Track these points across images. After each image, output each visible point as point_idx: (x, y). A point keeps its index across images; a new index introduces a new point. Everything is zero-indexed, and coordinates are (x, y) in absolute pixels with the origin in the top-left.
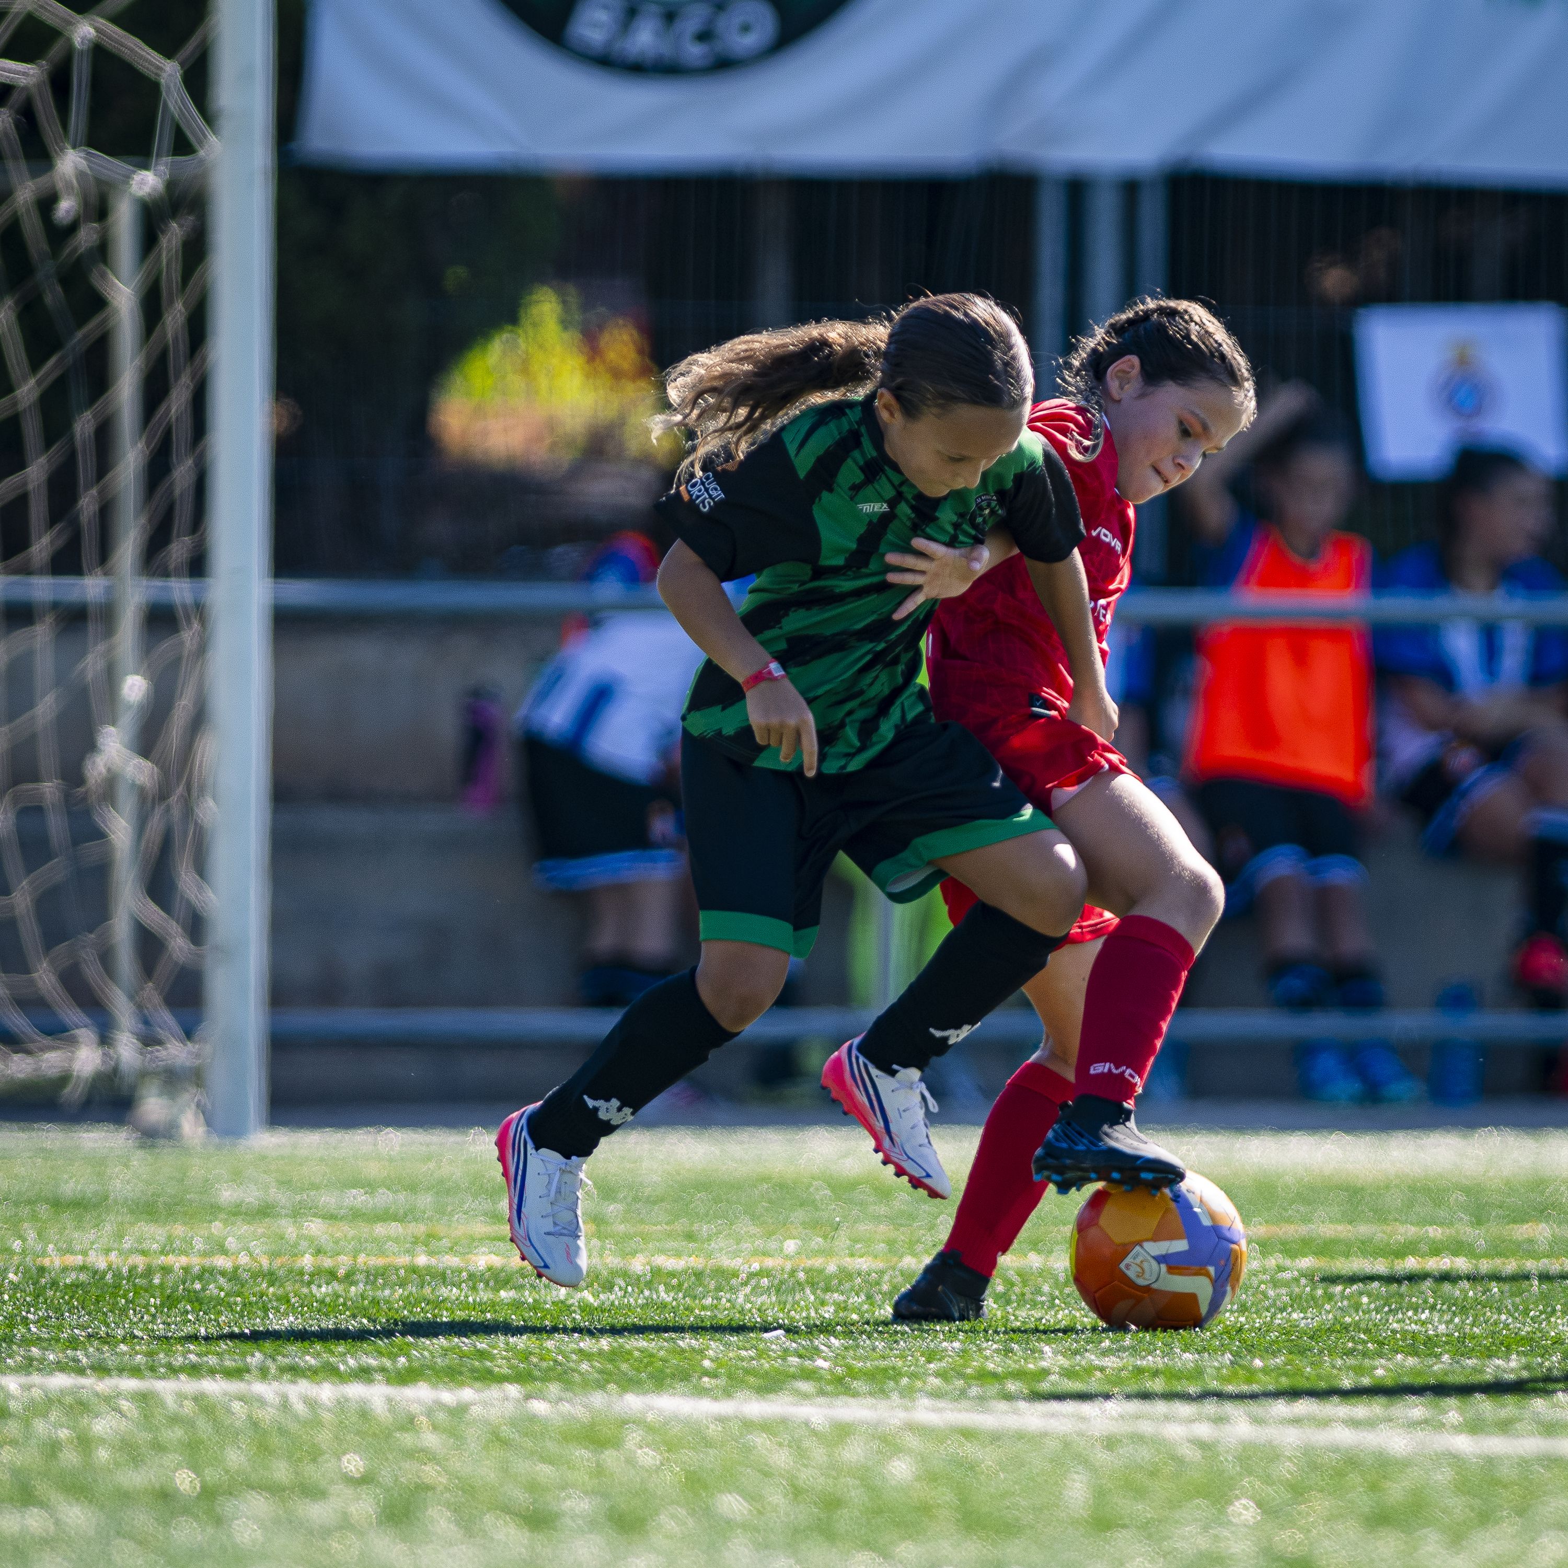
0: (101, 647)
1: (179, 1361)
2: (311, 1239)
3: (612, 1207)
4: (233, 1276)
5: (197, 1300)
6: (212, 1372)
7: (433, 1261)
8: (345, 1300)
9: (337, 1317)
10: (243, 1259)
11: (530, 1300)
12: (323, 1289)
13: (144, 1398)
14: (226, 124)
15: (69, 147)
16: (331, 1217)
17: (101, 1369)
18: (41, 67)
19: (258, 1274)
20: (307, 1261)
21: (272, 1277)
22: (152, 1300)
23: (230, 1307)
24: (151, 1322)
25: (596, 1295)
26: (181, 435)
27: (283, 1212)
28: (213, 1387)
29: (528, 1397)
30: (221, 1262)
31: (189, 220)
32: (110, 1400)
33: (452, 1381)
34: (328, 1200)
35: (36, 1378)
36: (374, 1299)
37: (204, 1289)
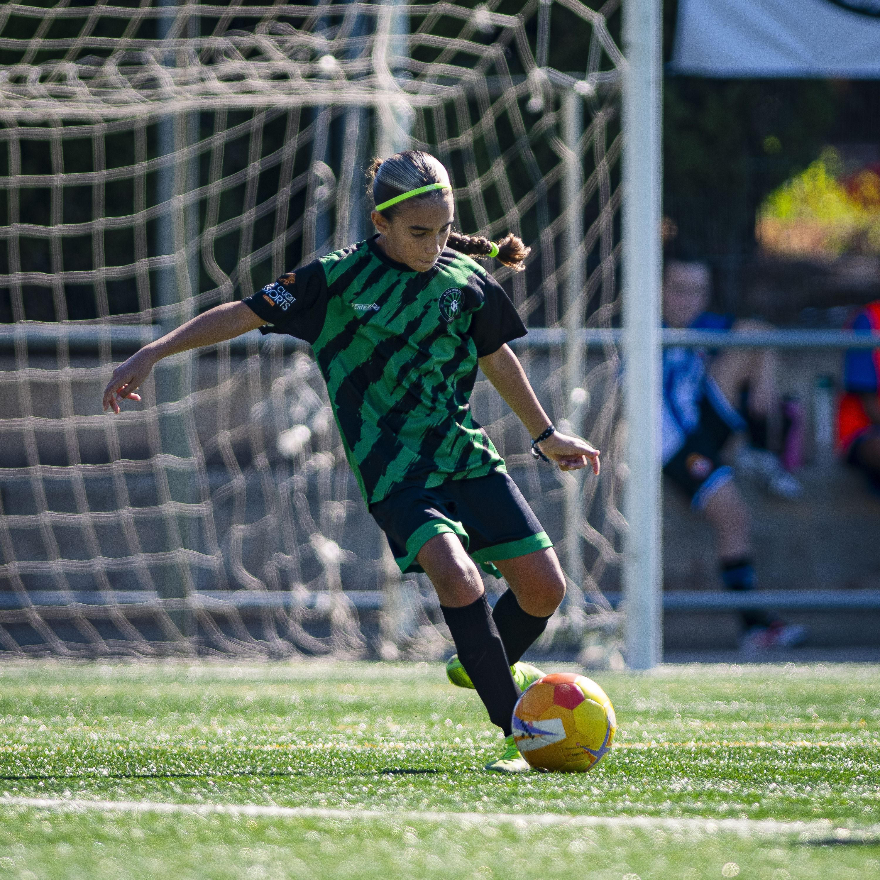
0: (559, 371)
1: (620, 806)
2: (693, 732)
3: (875, 711)
4: (649, 753)
5: (628, 769)
6: (641, 812)
7: (769, 745)
8: (717, 768)
9: (713, 779)
10: (654, 744)
11: (831, 768)
12: (704, 763)
13: (602, 829)
14: (632, 52)
15: (536, 66)
16: (705, 718)
17: (573, 811)
18: (519, 18)
19: (662, 753)
20: (692, 745)
21: (672, 755)
22: (600, 770)
23: (648, 773)
24: (600, 782)
25: (870, 765)
26: (607, 241)
27: (677, 715)
28: (642, 821)
29: (835, 827)
30: (639, 746)
31: (610, 110)
32: (580, 829)
33: (789, 817)
34: (702, 707)
35: (534, 817)
36: (734, 768)
37: (631, 762)
